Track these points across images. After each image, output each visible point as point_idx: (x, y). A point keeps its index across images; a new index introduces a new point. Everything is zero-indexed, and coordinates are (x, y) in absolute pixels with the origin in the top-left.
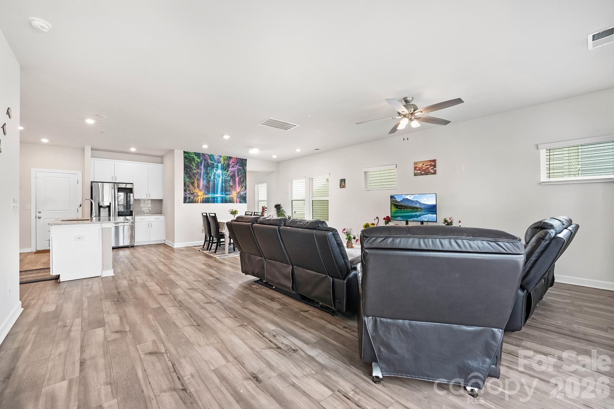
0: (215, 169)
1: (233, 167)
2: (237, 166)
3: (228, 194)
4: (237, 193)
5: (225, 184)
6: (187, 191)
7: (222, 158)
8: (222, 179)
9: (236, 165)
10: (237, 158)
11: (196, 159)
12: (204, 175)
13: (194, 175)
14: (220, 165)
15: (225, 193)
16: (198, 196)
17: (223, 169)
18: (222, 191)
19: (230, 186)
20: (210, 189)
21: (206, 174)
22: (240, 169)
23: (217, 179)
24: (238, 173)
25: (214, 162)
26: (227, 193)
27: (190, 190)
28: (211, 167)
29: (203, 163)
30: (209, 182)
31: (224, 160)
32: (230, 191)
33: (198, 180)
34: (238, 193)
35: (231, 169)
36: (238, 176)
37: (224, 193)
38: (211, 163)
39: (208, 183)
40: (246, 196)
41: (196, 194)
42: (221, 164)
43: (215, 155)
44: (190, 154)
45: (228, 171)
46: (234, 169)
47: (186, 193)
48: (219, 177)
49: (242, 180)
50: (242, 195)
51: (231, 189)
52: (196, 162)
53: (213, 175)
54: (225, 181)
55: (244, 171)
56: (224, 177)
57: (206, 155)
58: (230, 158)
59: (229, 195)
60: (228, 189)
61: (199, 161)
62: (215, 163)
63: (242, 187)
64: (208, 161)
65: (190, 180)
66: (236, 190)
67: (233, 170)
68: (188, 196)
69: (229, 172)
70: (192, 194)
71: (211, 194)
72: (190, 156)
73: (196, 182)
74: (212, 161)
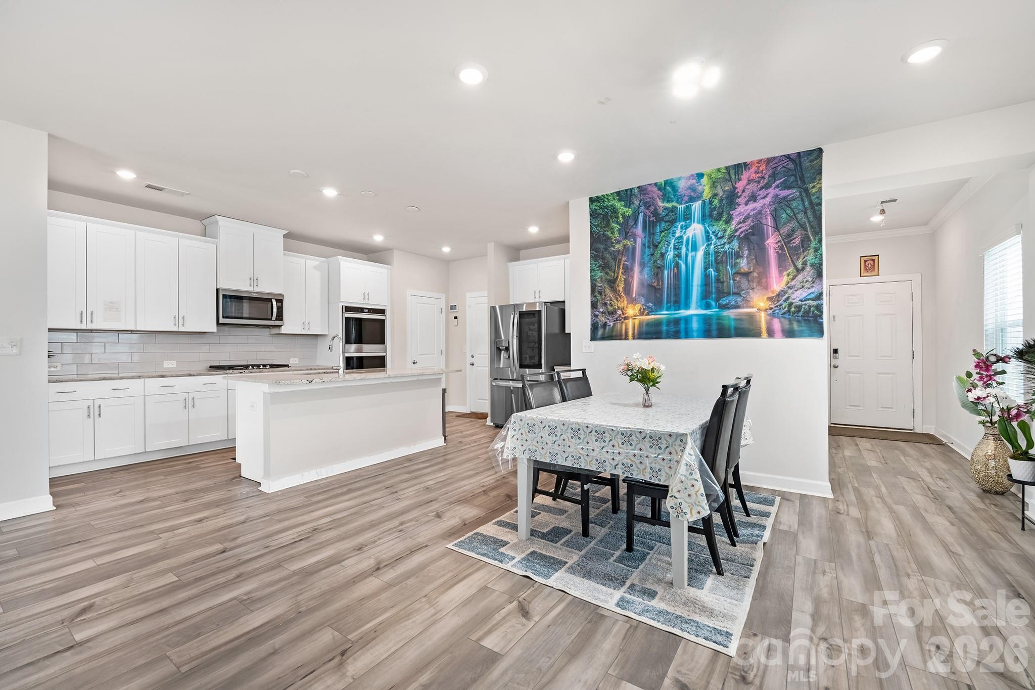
0: (679, 225)
1: (753, 198)
2: (772, 192)
3: (733, 302)
4: (770, 299)
5: (717, 270)
6: (599, 305)
7: (705, 180)
8: (707, 254)
9: (767, 186)
10: (769, 161)
11: (620, 211)
12: (643, 253)
13: (615, 259)
14: (697, 206)
15: (717, 300)
16: (626, 318)
17: (711, 216)
18: (705, 295)
19: (737, 273)
20: (662, 295)
21: (649, 247)
22: (785, 198)
23: (687, 256)
24: (775, 219)
25: (675, 204)
26: (724, 301)
27: (605, 304)
28: (666, 222)
29: (641, 215)
30: (658, 271)
31: (714, 184)
32: (738, 294)
33: (628, 270)
34: (778, 295)
35: (743, 209)
36: (777, 228)
37: (713, 303)
38: (666, 209)
39: (657, 274)
40: (819, 308)
41: (620, 312)
42: (700, 202)
43: (680, 179)
44: (604, 201)
45: (728, 222)
46: (758, 205)
47: (597, 313)
48: (695, 248)
49: (797, 241)
50: (797, 302)
51: (744, 284)
52: (621, 219)
53: (672, 246)
54: (717, 260)
55: (811, 203)
56: (712, 246)
57: (650, 188)
58: (739, 168)
59: (737, 307)
60: (729, 286)
61: (629, 212)
62: (682, 204)
63: (799, 271)
64: (656, 206)
65: (607, 273)
66: (766, 287)
67: (754, 209)
68: (602, 319)
69: (734, 223)
70: (612, 313)
71: (667, 310)
72: (606, 207)
73: (621, 277)
74: (668, 201)
